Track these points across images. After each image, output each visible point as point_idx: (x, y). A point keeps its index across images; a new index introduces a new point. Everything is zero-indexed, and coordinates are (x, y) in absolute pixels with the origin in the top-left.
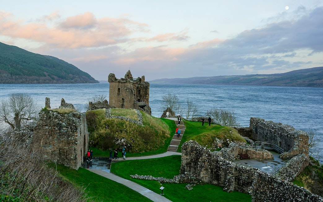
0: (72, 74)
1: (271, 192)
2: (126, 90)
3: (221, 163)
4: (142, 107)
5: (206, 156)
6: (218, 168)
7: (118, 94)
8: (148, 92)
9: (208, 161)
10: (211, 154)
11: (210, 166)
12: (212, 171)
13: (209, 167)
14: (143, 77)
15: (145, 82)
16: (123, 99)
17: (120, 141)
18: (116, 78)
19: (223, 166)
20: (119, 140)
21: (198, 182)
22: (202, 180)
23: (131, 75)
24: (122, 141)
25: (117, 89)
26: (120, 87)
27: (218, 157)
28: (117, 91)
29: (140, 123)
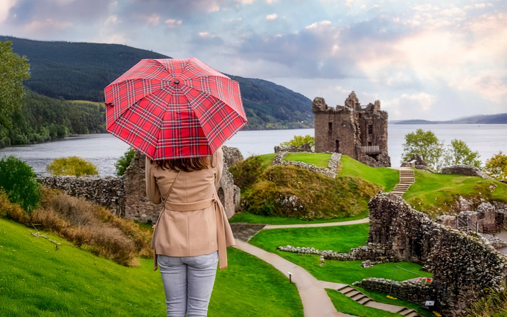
0: (299, 110)
1: (452, 256)
2: (342, 125)
3: (425, 226)
4: (374, 155)
5: (404, 215)
6: (420, 235)
7: (330, 133)
8: (385, 129)
9: (407, 224)
10: (411, 212)
11: (409, 232)
12: (411, 240)
13: (407, 233)
14: (378, 103)
15: (380, 112)
16: (337, 141)
17: (287, 200)
18: (326, 106)
19: (427, 231)
20: (286, 198)
21: (388, 258)
22: (396, 255)
23: (357, 100)
24: (291, 199)
25: (328, 125)
26: (332, 121)
27: (422, 216)
28: (327, 128)
29: (331, 172)
